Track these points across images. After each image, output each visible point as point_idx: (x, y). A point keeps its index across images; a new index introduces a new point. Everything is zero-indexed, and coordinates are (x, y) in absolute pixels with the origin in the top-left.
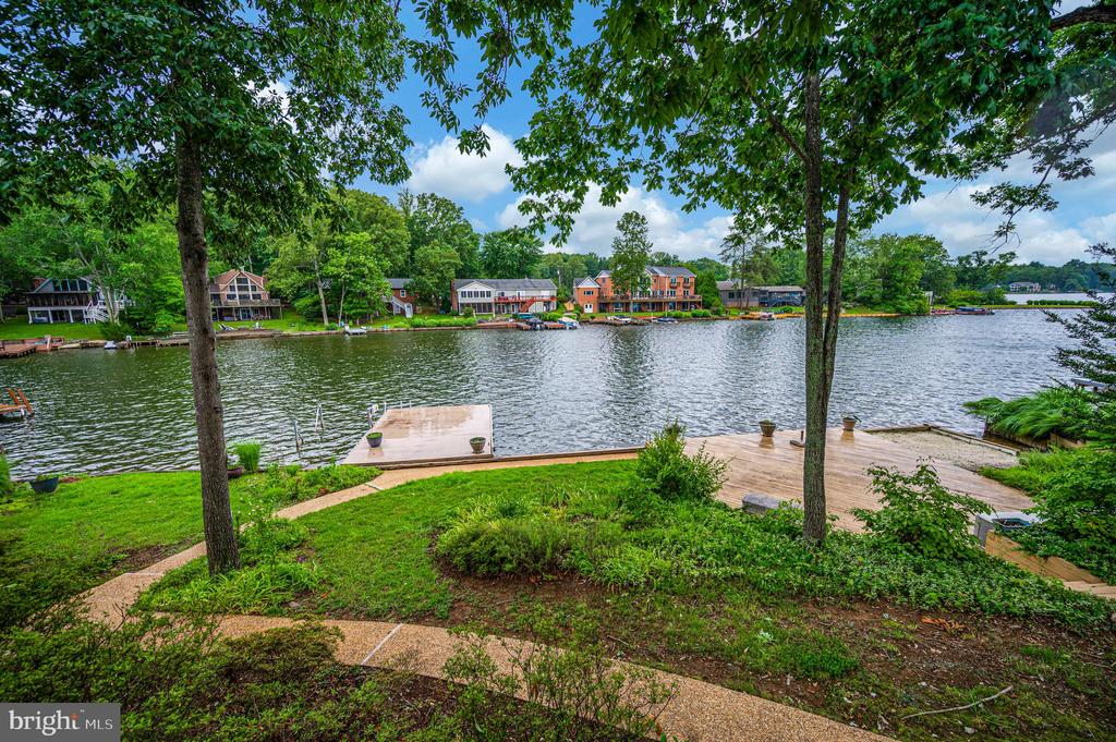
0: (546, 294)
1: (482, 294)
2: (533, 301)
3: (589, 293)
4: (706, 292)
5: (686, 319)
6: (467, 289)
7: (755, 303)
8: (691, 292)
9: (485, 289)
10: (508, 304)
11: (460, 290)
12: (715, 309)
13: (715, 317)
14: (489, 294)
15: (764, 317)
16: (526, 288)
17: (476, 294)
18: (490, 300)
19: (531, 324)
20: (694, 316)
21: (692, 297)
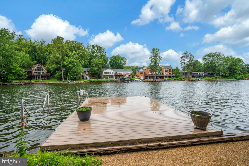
0: (129, 73)
1: (111, 73)
2: (125, 75)
3: (141, 73)
4: (177, 73)
5: (172, 81)
6: (106, 71)
7: (191, 76)
8: (172, 73)
9: (112, 71)
10: (118, 76)
11: (104, 71)
12: (180, 78)
13: (181, 80)
14: (112, 73)
15: (196, 80)
16: (123, 71)
17: (109, 73)
18: (113, 74)
19: (127, 81)
20: (175, 80)
21: (172, 75)
